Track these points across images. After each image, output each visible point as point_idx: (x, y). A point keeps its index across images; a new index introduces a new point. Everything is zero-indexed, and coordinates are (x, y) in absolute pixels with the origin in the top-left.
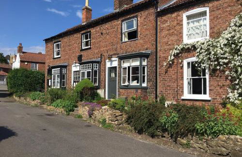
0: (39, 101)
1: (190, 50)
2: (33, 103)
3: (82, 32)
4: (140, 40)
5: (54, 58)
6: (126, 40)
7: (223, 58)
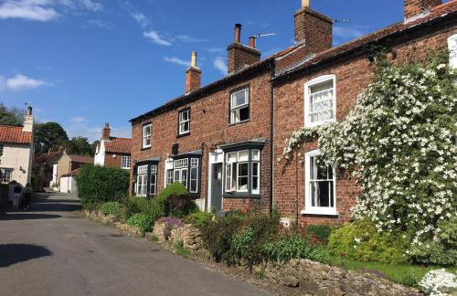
0: (113, 216)
1: (310, 138)
2: (105, 219)
3: (180, 109)
4: (252, 123)
5: (142, 150)
6: (238, 120)
7: (348, 151)
